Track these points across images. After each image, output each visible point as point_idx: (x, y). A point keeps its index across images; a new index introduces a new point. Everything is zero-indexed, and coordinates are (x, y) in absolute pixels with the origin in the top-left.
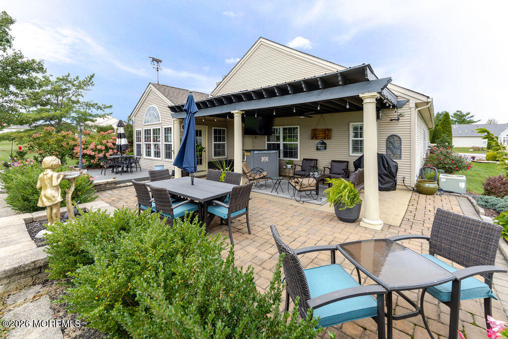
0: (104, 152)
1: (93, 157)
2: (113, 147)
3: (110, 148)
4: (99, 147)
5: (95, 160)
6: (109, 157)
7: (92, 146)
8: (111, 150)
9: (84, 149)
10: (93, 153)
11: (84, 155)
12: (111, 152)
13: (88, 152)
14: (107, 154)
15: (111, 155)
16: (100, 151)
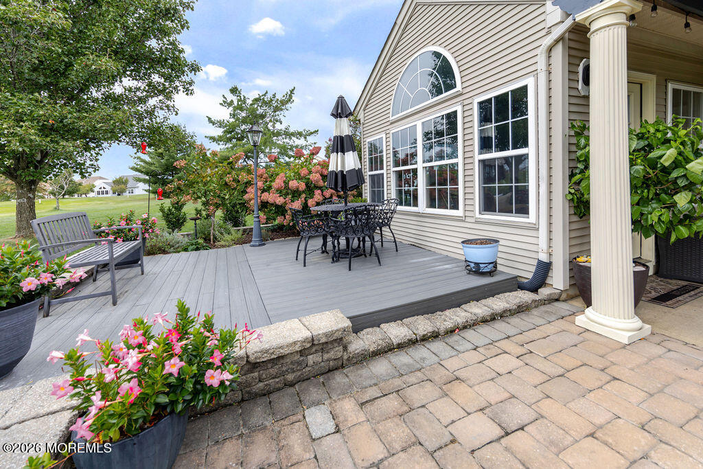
0: (304, 195)
1: (281, 210)
2: (321, 183)
3: (317, 187)
4: (293, 184)
5: (287, 216)
6: (314, 209)
7: (278, 183)
8: (319, 191)
9: (264, 191)
10: (280, 201)
11: (264, 205)
12: (318, 196)
13: (271, 197)
14: (311, 202)
15: (318, 204)
16: (296, 194)
